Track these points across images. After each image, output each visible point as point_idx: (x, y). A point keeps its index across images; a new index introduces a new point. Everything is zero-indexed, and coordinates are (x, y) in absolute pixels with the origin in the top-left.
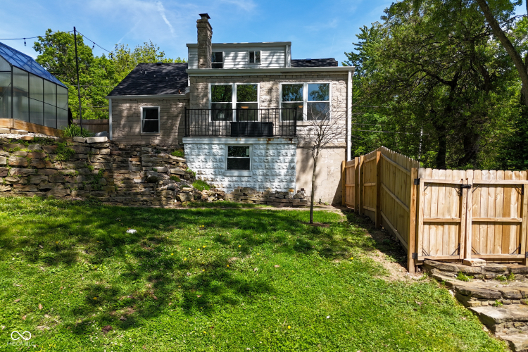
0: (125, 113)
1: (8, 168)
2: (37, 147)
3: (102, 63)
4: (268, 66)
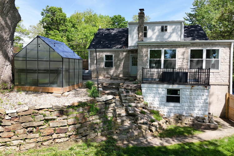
1: (67, 127)
2: (81, 110)
3: (71, 20)
4: (171, 33)
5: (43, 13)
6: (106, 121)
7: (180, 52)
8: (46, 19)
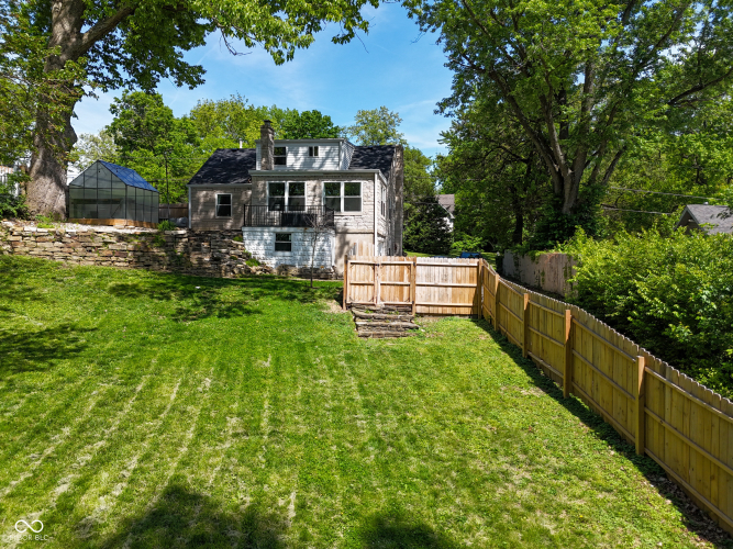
0: (202, 200)
1: (127, 252)
2: (143, 239)
3: (183, 125)
4: (324, 160)
5: (113, 107)
6: (174, 256)
7: (309, 185)
8: (122, 123)
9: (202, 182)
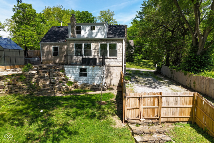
1: (4, 86)
2: (13, 78)
3: (40, 16)
7: (93, 45)
8: (17, 15)
9: (45, 42)
